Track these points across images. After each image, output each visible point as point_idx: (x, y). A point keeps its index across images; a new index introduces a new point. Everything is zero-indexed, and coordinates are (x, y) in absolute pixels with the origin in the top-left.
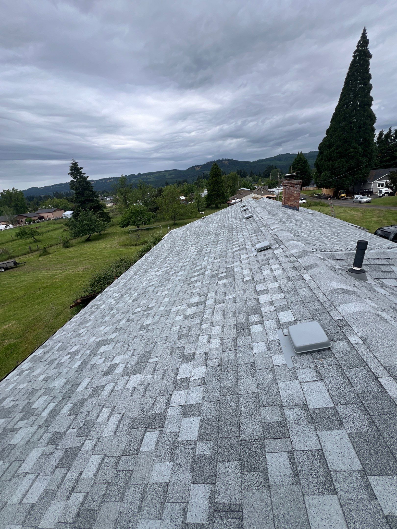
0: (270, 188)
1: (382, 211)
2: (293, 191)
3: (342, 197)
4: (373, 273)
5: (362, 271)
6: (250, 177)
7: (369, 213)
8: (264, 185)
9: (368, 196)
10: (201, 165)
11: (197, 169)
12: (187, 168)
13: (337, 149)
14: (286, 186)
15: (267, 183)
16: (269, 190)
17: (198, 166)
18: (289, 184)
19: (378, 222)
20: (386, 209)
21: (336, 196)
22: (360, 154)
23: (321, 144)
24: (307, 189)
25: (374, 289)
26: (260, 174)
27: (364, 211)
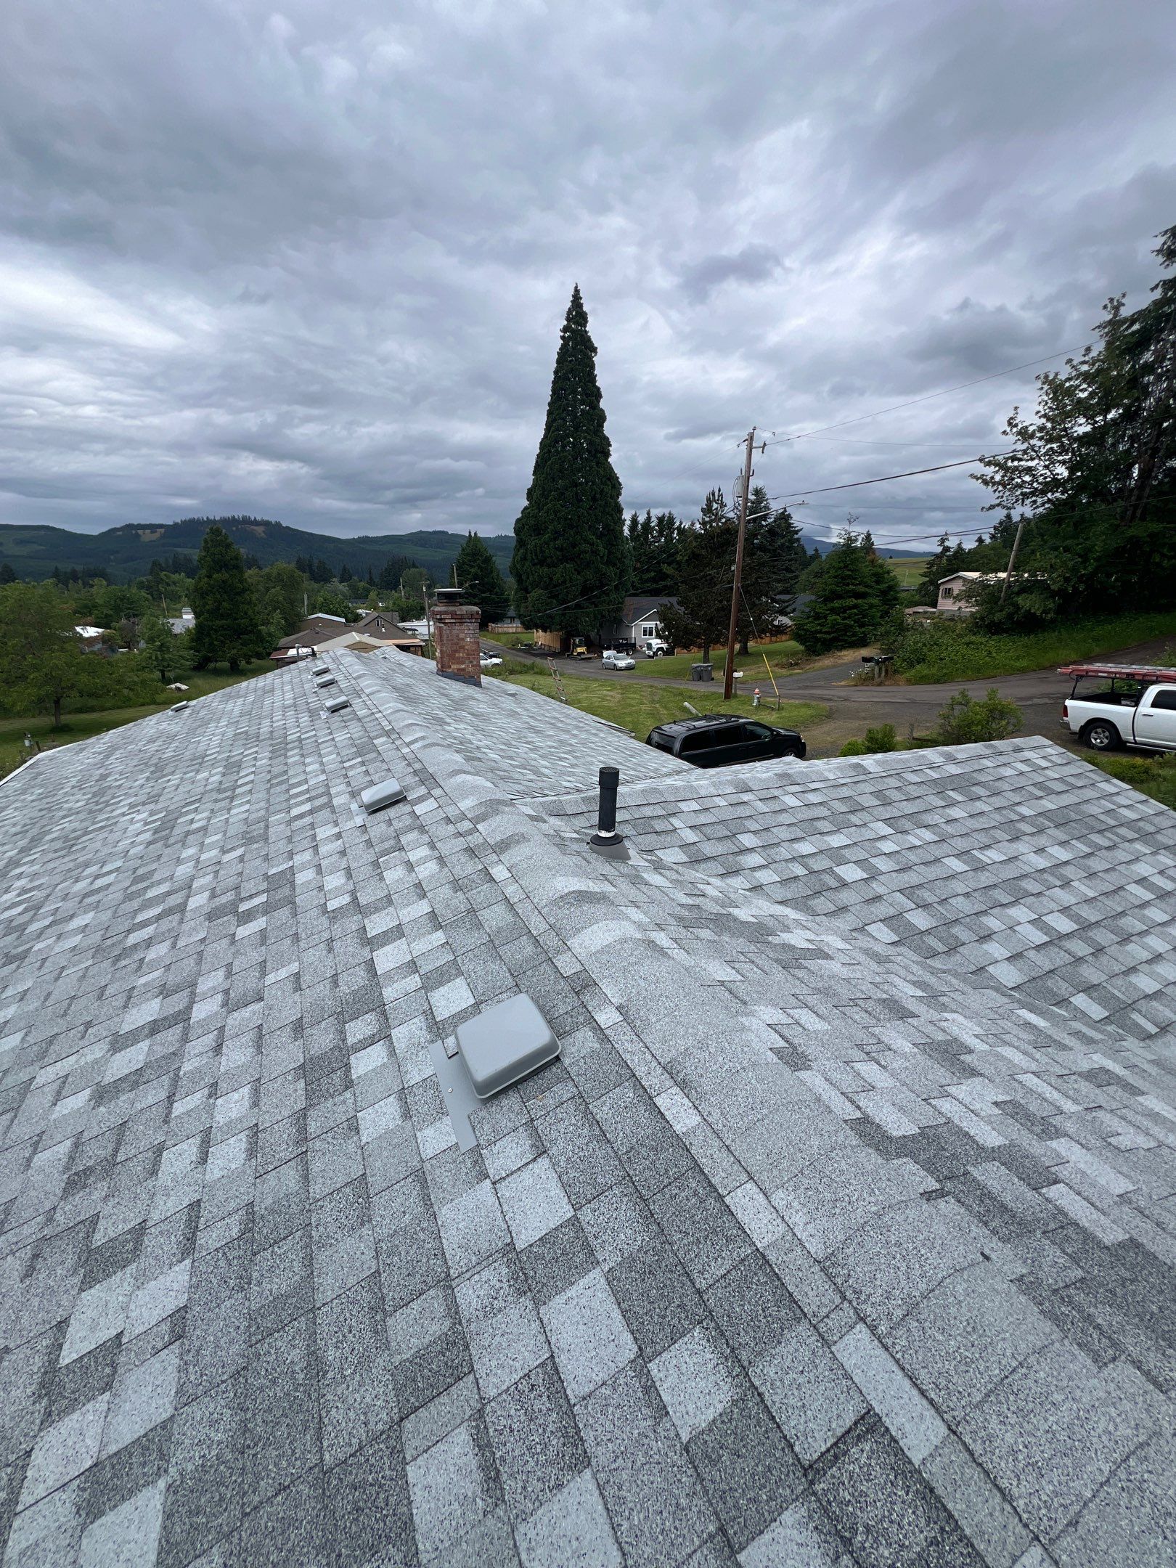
0: (403, 620)
1: (656, 688)
2: (461, 636)
3: (580, 654)
4: (640, 839)
5: (617, 840)
6: (341, 582)
7: (635, 693)
8: (386, 609)
9: (628, 654)
10: (161, 526)
11: (147, 536)
12: (104, 529)
13: (555, 539)
14: (441, 619)
15: (394, 604)
16: (400, 624)
17: (153, 528)
18: (449, 616)
19: (652, 714)
20: (663, 685)
21: (565, 650)
22: (602, 557)
23: (518, 521)
24: (500, 630)
25: (642, 878)
26: (371, 578)
27: (625, 689)
